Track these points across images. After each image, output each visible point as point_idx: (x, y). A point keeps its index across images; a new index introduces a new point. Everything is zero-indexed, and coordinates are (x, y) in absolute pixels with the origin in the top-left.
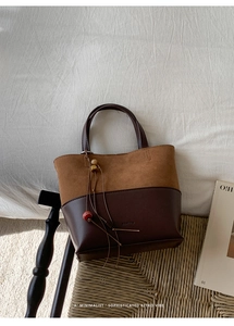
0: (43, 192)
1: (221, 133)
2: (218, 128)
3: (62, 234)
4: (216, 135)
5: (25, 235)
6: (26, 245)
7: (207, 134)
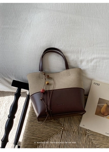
0: (14, 81)
1: (96, 58)
2: (95, 56)
3: (23, 98)
4: (94, 59)
5: (6, 98)
6: (7, 102)
7: (90, 58)
